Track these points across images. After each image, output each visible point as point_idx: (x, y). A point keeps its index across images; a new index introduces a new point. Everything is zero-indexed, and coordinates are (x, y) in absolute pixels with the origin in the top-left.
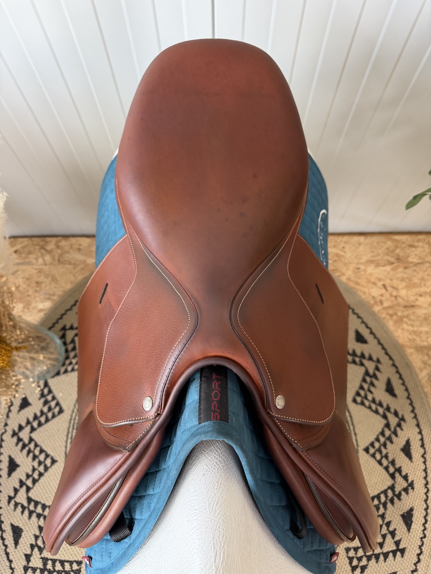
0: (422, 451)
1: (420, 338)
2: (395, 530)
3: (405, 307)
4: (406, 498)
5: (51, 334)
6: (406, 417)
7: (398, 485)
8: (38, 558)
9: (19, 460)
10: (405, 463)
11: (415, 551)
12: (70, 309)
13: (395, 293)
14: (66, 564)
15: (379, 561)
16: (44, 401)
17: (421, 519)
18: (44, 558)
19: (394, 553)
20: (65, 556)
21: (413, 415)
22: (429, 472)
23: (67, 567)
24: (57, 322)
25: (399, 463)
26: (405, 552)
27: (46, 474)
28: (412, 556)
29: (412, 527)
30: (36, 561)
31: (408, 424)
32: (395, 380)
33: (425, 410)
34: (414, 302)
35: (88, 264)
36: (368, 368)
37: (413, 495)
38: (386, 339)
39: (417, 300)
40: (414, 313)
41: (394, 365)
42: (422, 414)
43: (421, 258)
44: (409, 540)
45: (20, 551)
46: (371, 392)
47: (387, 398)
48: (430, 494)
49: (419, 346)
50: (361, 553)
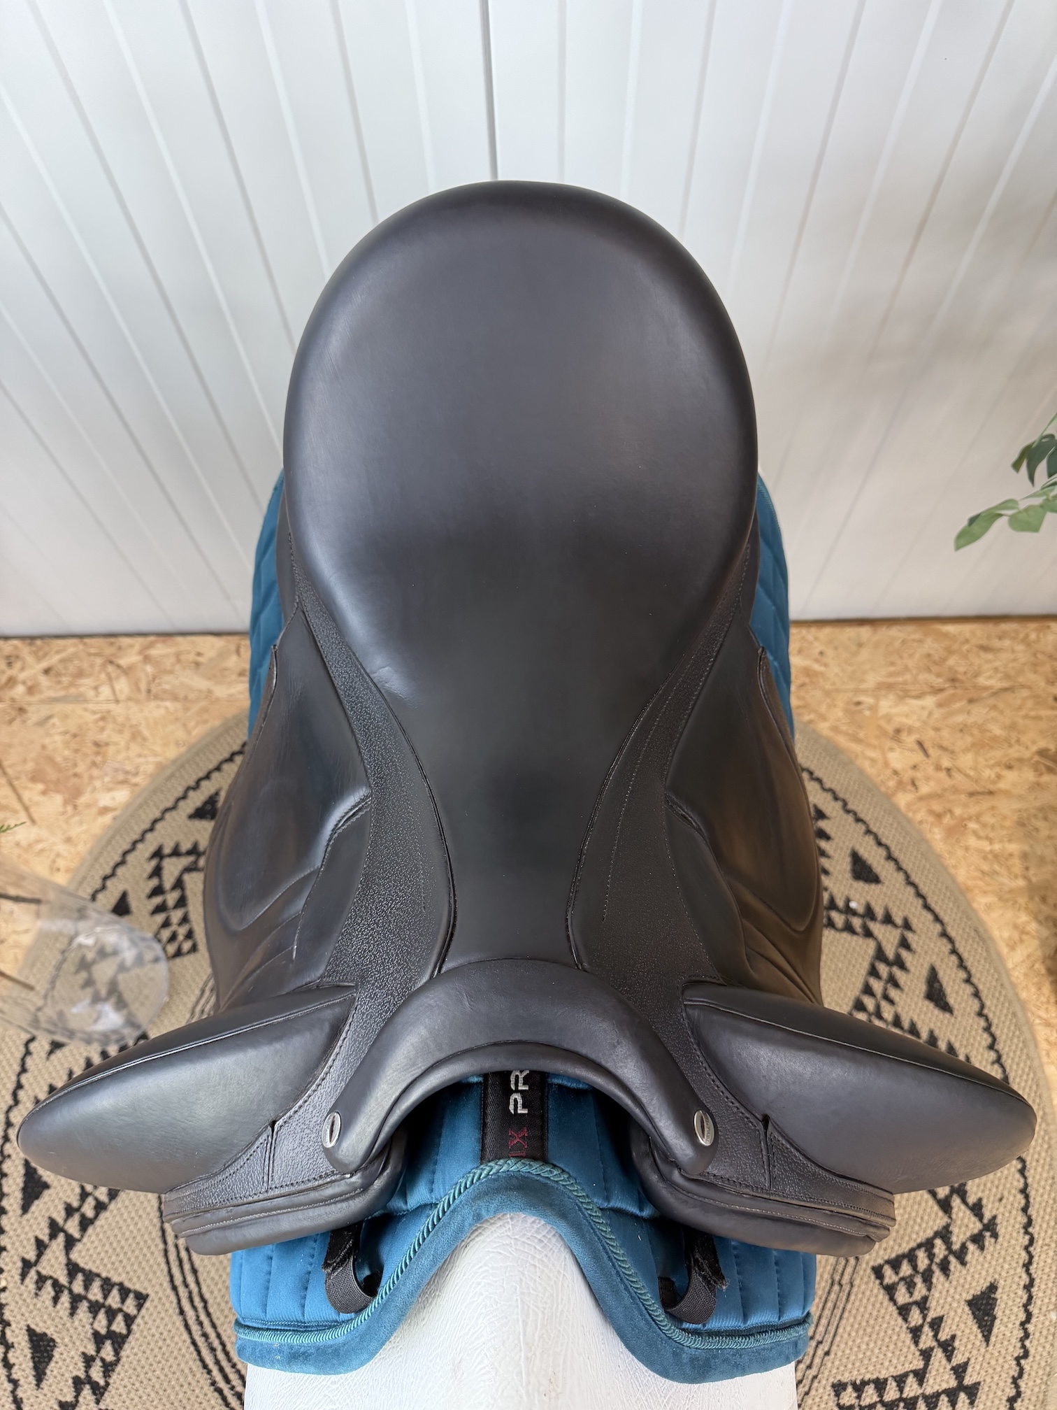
1: (1009, 868)
2: (953, 1337)
3: (972, 794)
4: (977, 1260)
7: (960, 1228)
9: (47, 1172)
11: (1003, 1391)
12: (174, 808)
13: (946, 763)
17: (1015, 1309)
19: (952, 1395)
21: (993, 1055)
22: (1032, 1194)
24: (142, 839)
26: (979, 1394)
27: (112, 1206)
28: (997, 1402)
29: (995, 1331)
32: (948, 971)
33: (1023, 1042)
34: (994, 783)
35: (218, 699)
36: (884, 944)
37: (994, 1251)
38: (926, 872)
39: (999, 777)
40: (993, 808)
41: (944, 934)
42: (1014, 1052)
43: (1007, 677)
44: (989, 1363)
45: (49, 1394)
46: (892, 1002)
47: (929, 1015)
48: (1036, 1250)
49: (1007, 889)
50: (871, 1399)
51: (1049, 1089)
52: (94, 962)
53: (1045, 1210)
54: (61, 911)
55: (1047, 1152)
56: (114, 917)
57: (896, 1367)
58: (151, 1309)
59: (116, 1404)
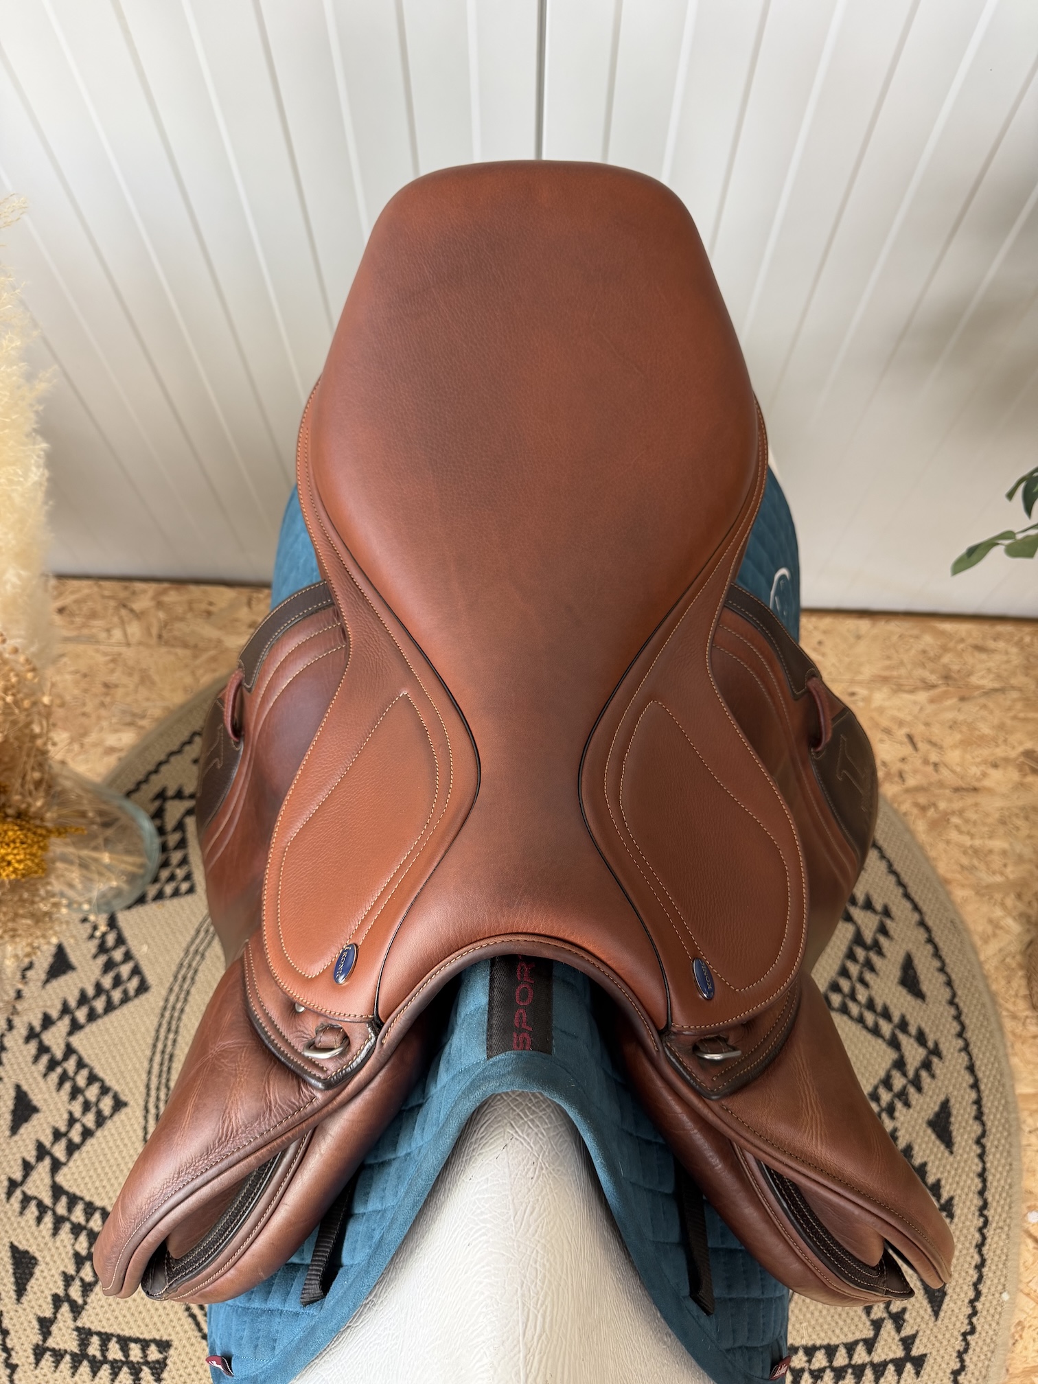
0: (977, 1129)
1: (987, 864)
2: (904, 1310)
3: (957, 790)
5: (129, 805)
6: (943, 1047)
8: (68, 1328)
9: (39, 1096)
10: (936, 1155)
11: (948, 1364)
12: (179, 752)
13: (934, 757)
14: (132, 1345)
15: (861, 1382)
16: (105, 961)
17: (965, 1288)
18: (84, 1328)
19: (899, 1365)
20: (131, 1328)
21: (960, 1043)
22: (990, 1178)
23: (135, 1353)
24: (146, 780)
25: (921, 1154)
26: (925, 1365)
27: (99, 1133)
28: (941, 1374)
29: (944, 1307)
30: (63, 1335)
31: (947, 1064)
32: (923, 960)
33: (991, 1032)
34: (979, 780)
35: (226, 649)
36: (863, 928)
38: (908, 863)
39: (984, 775)
40: (976, 805)
41: (922, 924)
42: (981, 1041)
43: (999, 677)
44: (936, 1337)
45: (28, 1309)
46: (866, 984)
47: (902, 1000)
48: (989, 1232)
49: (984, 884)
50: (821, 1363)
51: (1012, 1077)
53: (1000, 1195)
55: (1006, 1139)
57: (846, 1335)
59: (92, 1322)
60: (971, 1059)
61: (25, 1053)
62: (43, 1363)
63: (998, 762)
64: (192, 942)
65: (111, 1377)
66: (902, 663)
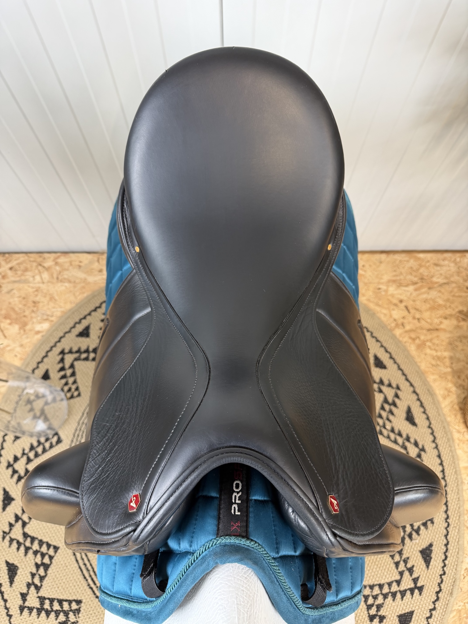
1: (443, 363)
2: (413, 566)
3: (429, 330)
4: (425, 533)
6: (426, 448)
8: (34, 597)
9: (15, 493)
11: (434, 589)
12: (69, 332)
13: (418, 316)
14: (64, 603)
15: (395, 599)
17: (440, 554)
18: (41, 597)
19: (412, 591)
20: (63, 595)
21: (434, 445)
22: (449, 505)
23: (66, 606)
24: (55, 346)
26: (423, 590)
28: (431, 593)
29: (431, 563)
30: (32, 600)
31: (428, 454)
32: (416, 408)
33: (447, 439)
34: (439, 325)
35: (89, 283)
36: (387, 396)
37: (432, 529)
38: (407, 365)
39: (441, 323)
40: (438, 336)
41: (414, 392)
42: (444, 443)
43: (446, 278)
44: (428, 577)
45: (16, 590)
46: (390, 421)
47: (407, 427)
48: (450, 529)
49: (443, 373)
50: (377, 591)
51: (458, 460)
52: (34, 401)
53: (455, 512)
54: (18, 378)
55: (456, 487)
56: (43, 381)
57: (388, 579)
58: (61, 553)
59: (45, 594)
60: (439, 452)
61: (7, 474)
62: (24, 613)
63: (447, 317)
64: (81, 419)
65: (56, 618)
66: (401, 273)
